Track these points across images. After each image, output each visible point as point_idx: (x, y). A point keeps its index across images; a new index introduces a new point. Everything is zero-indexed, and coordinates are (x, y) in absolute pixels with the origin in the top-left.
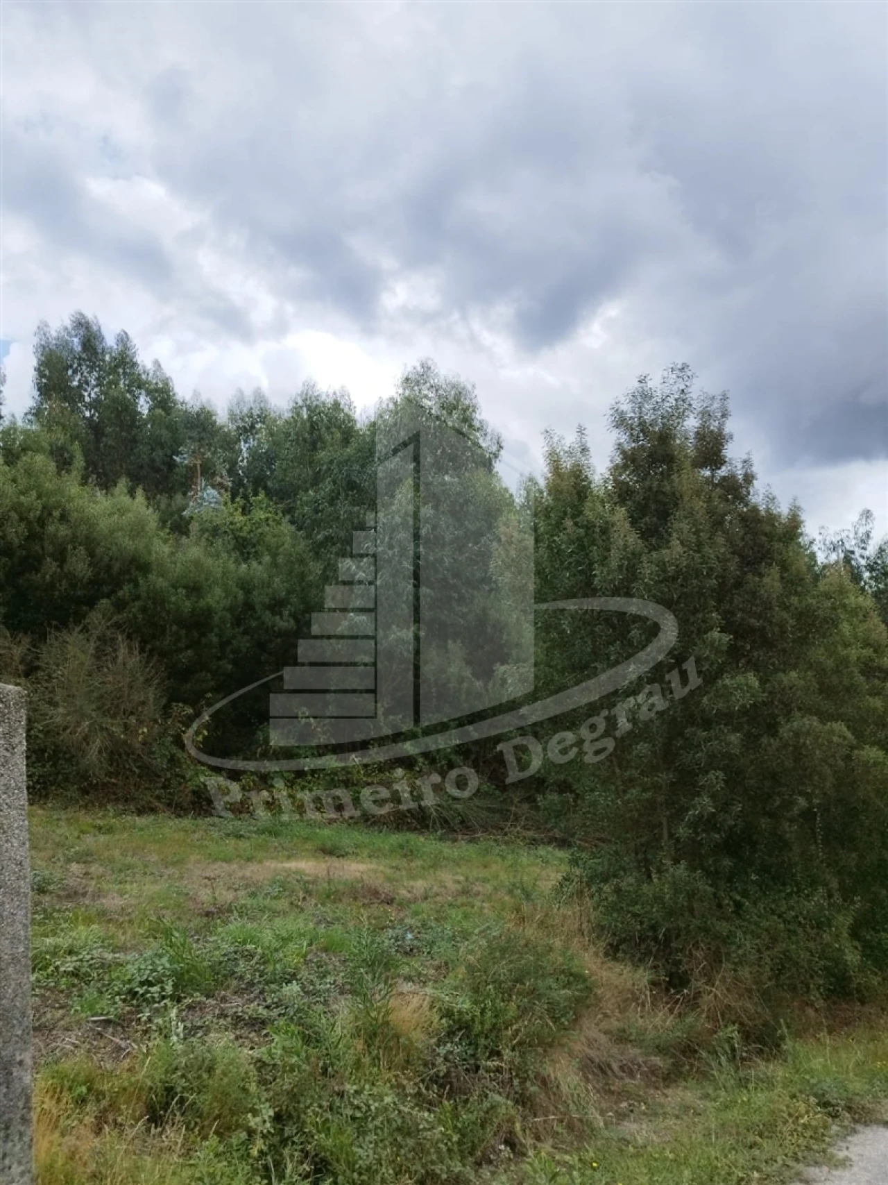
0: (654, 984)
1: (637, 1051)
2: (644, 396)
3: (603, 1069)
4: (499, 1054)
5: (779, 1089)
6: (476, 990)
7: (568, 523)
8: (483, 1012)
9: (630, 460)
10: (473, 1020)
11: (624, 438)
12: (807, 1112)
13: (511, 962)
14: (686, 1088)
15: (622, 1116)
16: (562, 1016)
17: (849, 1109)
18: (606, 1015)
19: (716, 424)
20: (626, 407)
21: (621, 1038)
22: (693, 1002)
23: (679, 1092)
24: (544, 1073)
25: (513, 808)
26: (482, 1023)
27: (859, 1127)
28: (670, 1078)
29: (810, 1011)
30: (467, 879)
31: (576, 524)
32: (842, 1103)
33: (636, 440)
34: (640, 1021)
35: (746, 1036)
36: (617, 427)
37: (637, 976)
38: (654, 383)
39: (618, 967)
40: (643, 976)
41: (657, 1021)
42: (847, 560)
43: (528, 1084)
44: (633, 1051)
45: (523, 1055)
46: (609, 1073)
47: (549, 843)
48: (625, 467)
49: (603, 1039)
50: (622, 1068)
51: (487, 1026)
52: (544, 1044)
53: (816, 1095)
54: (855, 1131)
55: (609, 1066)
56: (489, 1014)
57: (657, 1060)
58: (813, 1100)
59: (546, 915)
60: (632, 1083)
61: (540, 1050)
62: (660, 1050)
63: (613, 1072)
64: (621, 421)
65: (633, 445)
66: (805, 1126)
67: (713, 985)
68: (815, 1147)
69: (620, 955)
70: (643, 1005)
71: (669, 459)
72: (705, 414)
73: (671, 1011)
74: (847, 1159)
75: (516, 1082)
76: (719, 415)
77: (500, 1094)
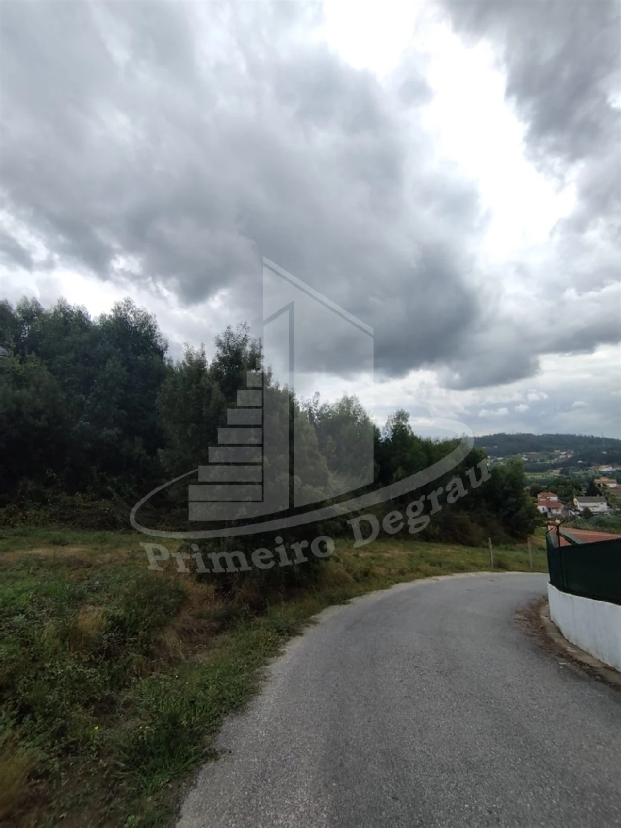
0: (217, 591)
1: (206, 621)
2: (229, 334)
3: (189, 632)
4: (137, 634)
5: (262, 628)
6: (128, 605)
7: (194, 386)
8: (130, 615)
9: (223, 360)
10: (125, 619)
11: (220, 351)
12: (272, 636)
13: (147, 589)
14: (225, 634)
15: (194, 652)
16: (170, 611)
17: (288, 631)
18: (194, 608)
19: (258, 351)
20: (222, 338)
21: (200, 617)
22: (232, 597)
23: (222, 636)
24: (159, 639)
25: (162, 516)
26: (130, 620)
27: (291, 638)
28: (218, 632)
29: (280, 594)
30: (133, 551)
31: (197, 387)
32: (285, 629)
33: (226, 353)
34: (209, 608)
35: (252, 607)
36: (218, 346)
37: (209, 588)
38: (234, 330)
39: (201, 585)
40: (212, 588)
41: (216, 607)
42: (310, 411)
43: (150, 645)
44: (203, 622)
45: (149, 632)
46: (192, 634)
47: (178, 531)
48: (221, 364)
49: (190, 618)
50: (198, 631)
51: (132, 621)
52: (161, 625)
53: (276, 628)
54: (289, 640)
55: (192, 630)
56: (134, 615)
57: (215, 624)
58: (275, 630)
59: (169, 566)
60: (201, 637)
61: (158, 628)
62: (217, 619)
63: (193, 632)
64: (220, 344)
65: (224, 355)
66: (270, 641)
67: (241, 588)
68: (273, 649)
69: (203, 579)
70: (211, 601)
71: (239, 363)
72: (253, 346)
73: (223, 601)
74: (284, 651)
75: (144, 646)
76: (259, 347)
77: (135, 653)
